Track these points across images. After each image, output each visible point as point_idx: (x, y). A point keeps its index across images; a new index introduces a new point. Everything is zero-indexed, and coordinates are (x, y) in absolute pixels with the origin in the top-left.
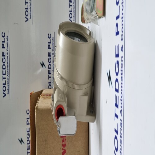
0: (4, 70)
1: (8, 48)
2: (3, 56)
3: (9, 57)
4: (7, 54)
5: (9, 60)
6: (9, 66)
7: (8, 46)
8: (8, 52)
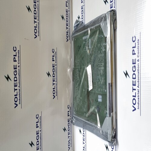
0: (16, 82)
1: (20, 62)
2: (14, 69)
3: (20, 70)
4: (19, 67)
5: (20, 73)
6: (20, 78)
7: (20, 60)
8: (19, 65)
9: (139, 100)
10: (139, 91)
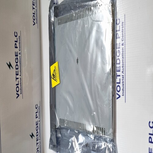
9: (124, 86)
10: (124, 76)
